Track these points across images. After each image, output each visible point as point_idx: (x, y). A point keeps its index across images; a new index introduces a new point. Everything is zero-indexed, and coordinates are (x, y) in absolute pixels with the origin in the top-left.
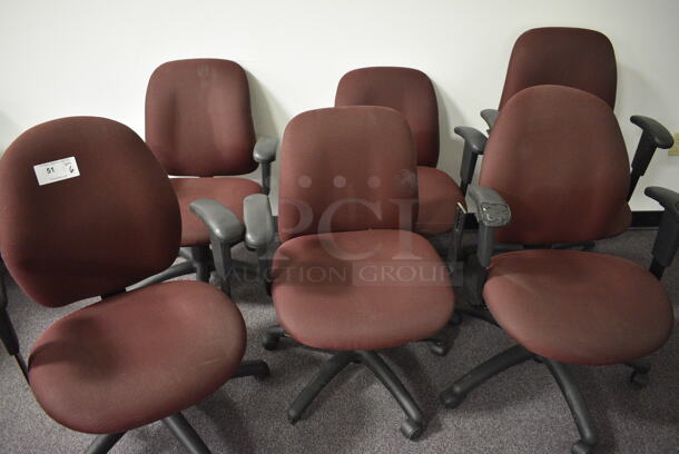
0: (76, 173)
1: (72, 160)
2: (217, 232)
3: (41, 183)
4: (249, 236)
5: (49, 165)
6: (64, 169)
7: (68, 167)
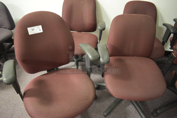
0: (42, 31)
1: (40, 26)
2: (90, 57)
3: (30, 34)
4: (101, 59)
5: (33, 28)
6: (37, 30)
7: (39, 29)
